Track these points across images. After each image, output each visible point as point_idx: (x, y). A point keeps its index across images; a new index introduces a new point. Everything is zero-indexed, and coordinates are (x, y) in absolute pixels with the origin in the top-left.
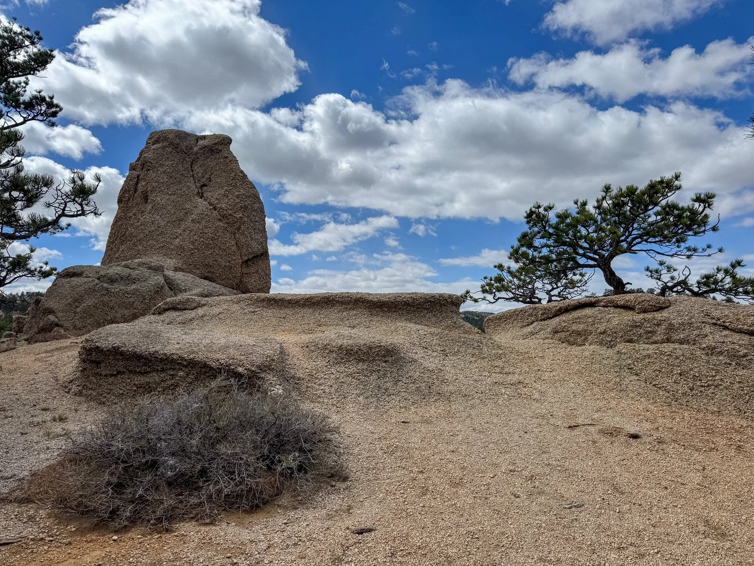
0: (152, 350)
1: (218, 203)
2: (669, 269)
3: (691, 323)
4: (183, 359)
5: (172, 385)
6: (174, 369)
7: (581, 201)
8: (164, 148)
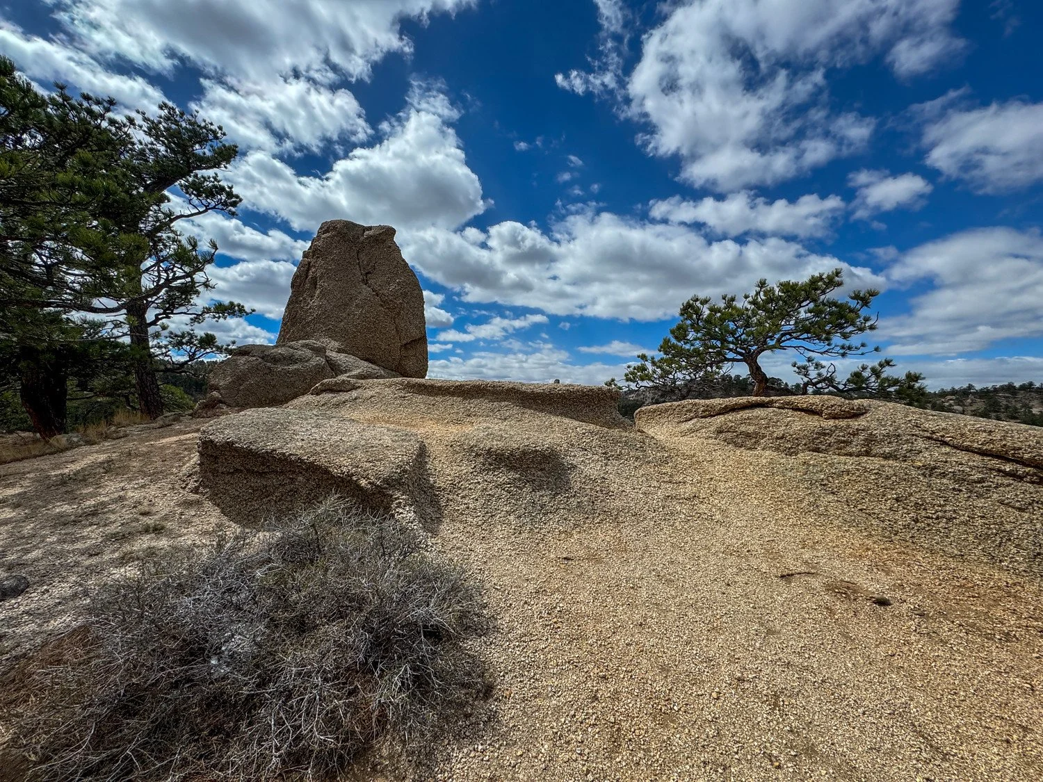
0: (269, 448)
1: (380, 290)
2: (818, 366)
3: (898, 436)
4: (302, 461)
5: (291, 491)
6: (294, 472)
7: (729, 296)
8: (332, 237)
